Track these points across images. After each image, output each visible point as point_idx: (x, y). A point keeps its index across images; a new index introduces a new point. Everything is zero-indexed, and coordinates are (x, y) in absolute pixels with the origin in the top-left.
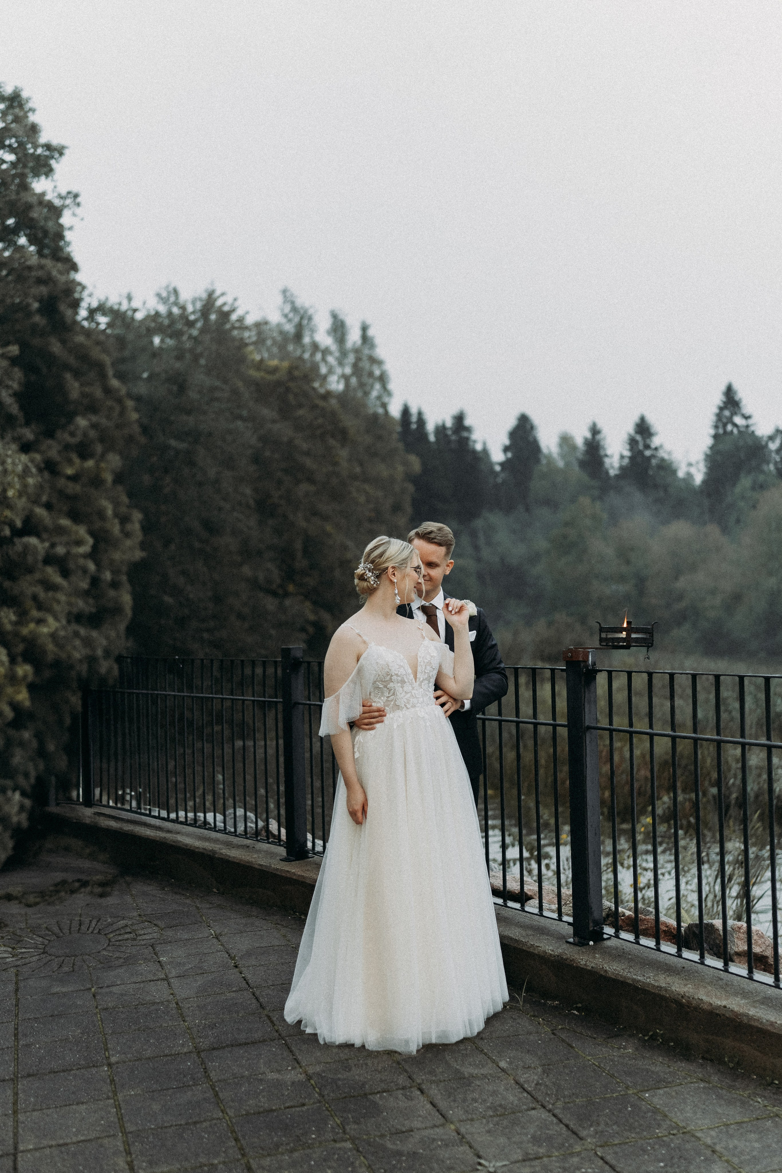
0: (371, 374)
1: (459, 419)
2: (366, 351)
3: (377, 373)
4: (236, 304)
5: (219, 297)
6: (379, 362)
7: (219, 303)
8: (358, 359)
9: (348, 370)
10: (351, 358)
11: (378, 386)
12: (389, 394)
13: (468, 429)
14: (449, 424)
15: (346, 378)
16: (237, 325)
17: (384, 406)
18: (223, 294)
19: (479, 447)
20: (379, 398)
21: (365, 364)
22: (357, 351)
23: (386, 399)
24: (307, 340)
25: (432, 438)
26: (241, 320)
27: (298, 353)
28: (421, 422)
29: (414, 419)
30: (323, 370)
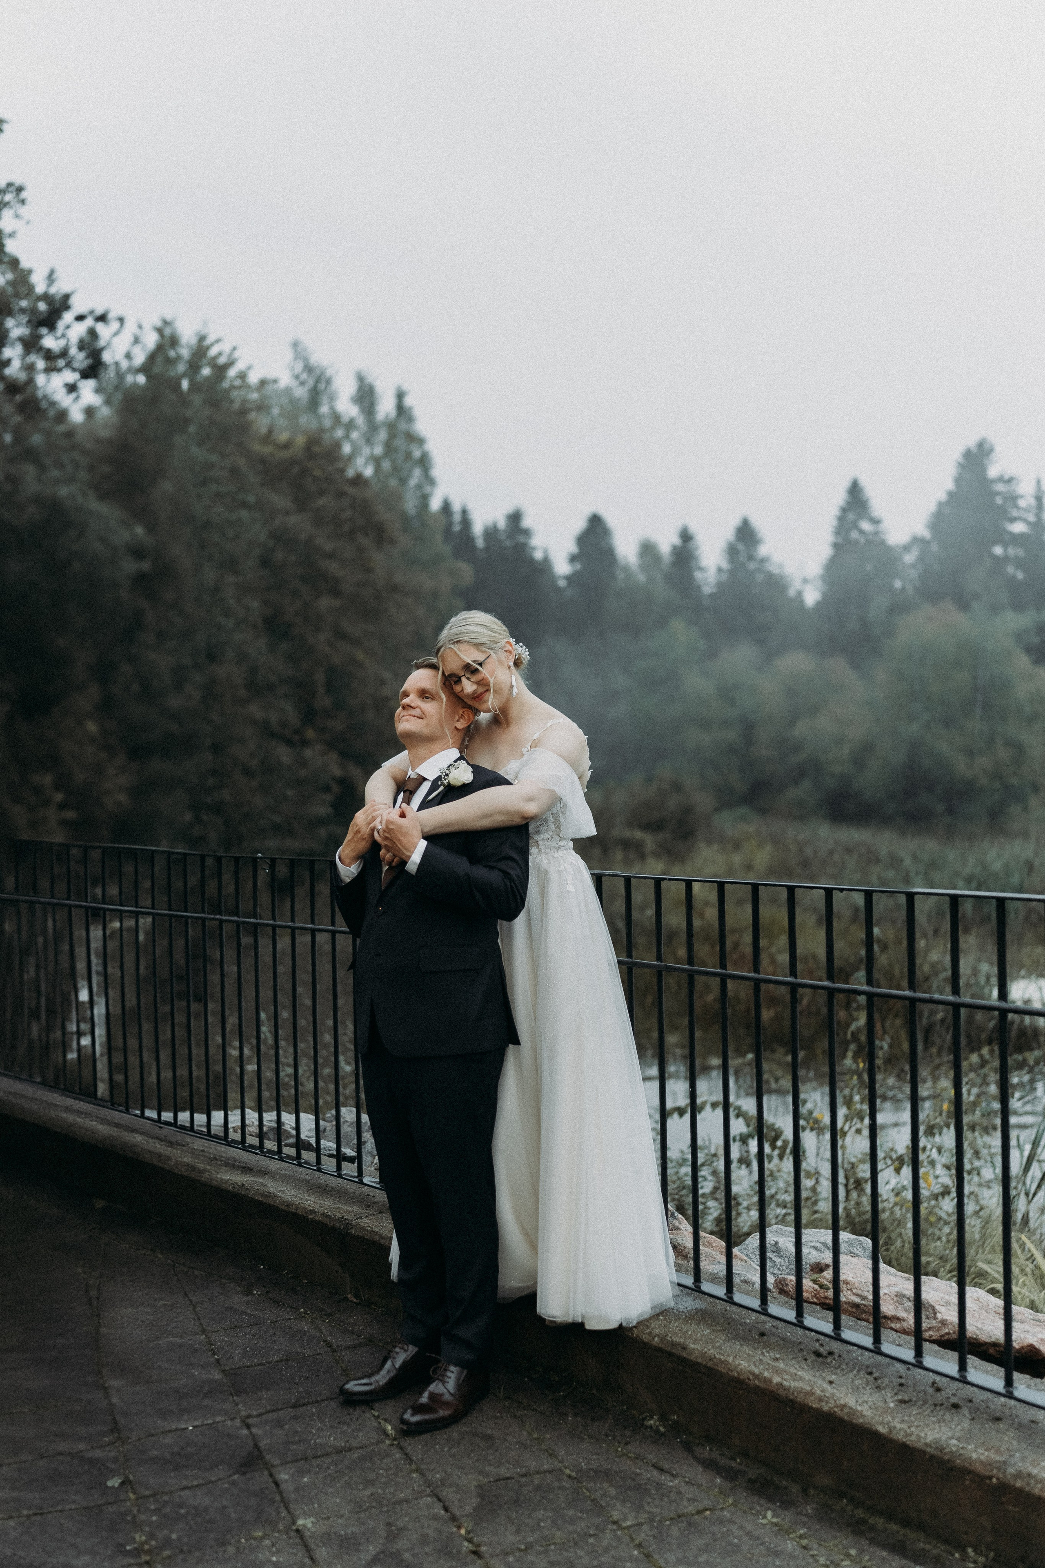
0: (408, 456)
1: (515, 518)
2: (403, 426)
3: (417, 454)
4: (236, 354)
5: (212, 345)
6: (420, 441)
7: (213, 352)
8: (392, 436)
9: (378, 450)
10: (383, 435)
11: (417, 472)
12: (432, 482)
13: (527, 533)
14: (502, 524)
15: (377, 461)
16: (238, 383)
17: (425, 499)
18: (218, 341)
19: (538, 555)
20: (419, 487)
21: (400, 443)
22: (391, 426)
23: (427, 489)
24: (324, 409)
25: (480, 543)
26: (242, 376)
27: (314, 425)
28: (466, 521)
29: (457, 517)
30: (347, 449)
